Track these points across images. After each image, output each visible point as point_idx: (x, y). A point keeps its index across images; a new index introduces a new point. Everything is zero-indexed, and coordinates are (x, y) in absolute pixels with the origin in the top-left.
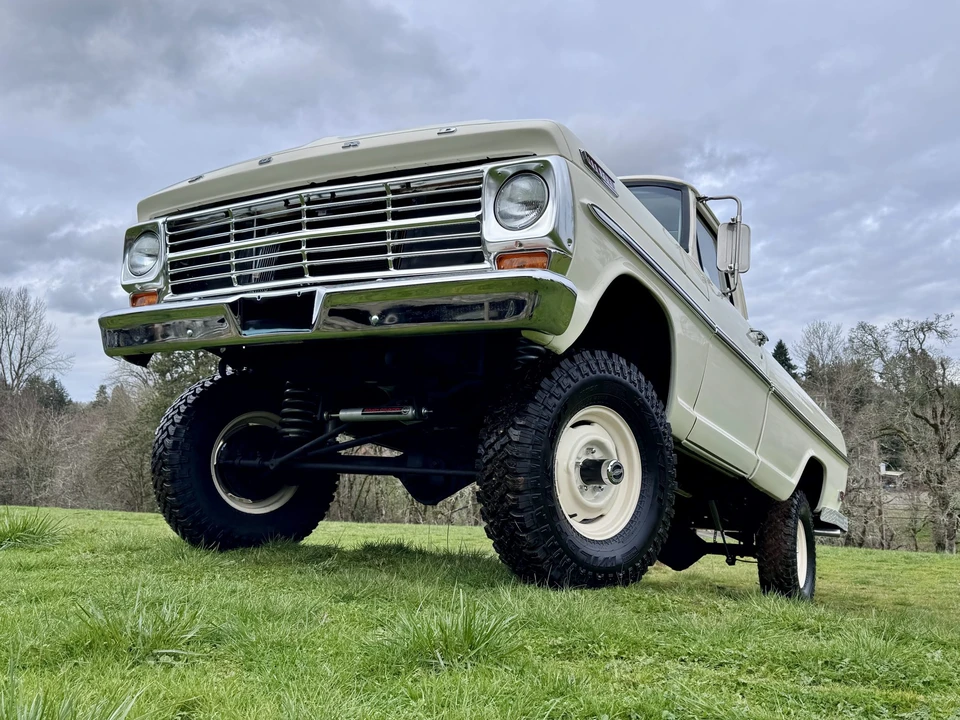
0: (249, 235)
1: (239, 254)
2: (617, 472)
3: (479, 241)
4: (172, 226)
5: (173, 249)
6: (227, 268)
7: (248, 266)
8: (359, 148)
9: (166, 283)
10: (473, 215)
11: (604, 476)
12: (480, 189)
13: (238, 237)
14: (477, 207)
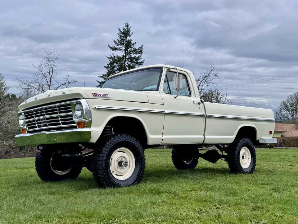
0: (38, 116)
1: (37, 121)
2: (126, 164)
3: (72, 119)
4: (25, 113)
5: (26, 119)
6: (35, 124)
7: (40, 123)
8: (51, 96)
9: (26, 127)
10: (70, 113)
11: (123, 165)
12: (71, 107)
13: (36, 117)
14: (71, 111)
